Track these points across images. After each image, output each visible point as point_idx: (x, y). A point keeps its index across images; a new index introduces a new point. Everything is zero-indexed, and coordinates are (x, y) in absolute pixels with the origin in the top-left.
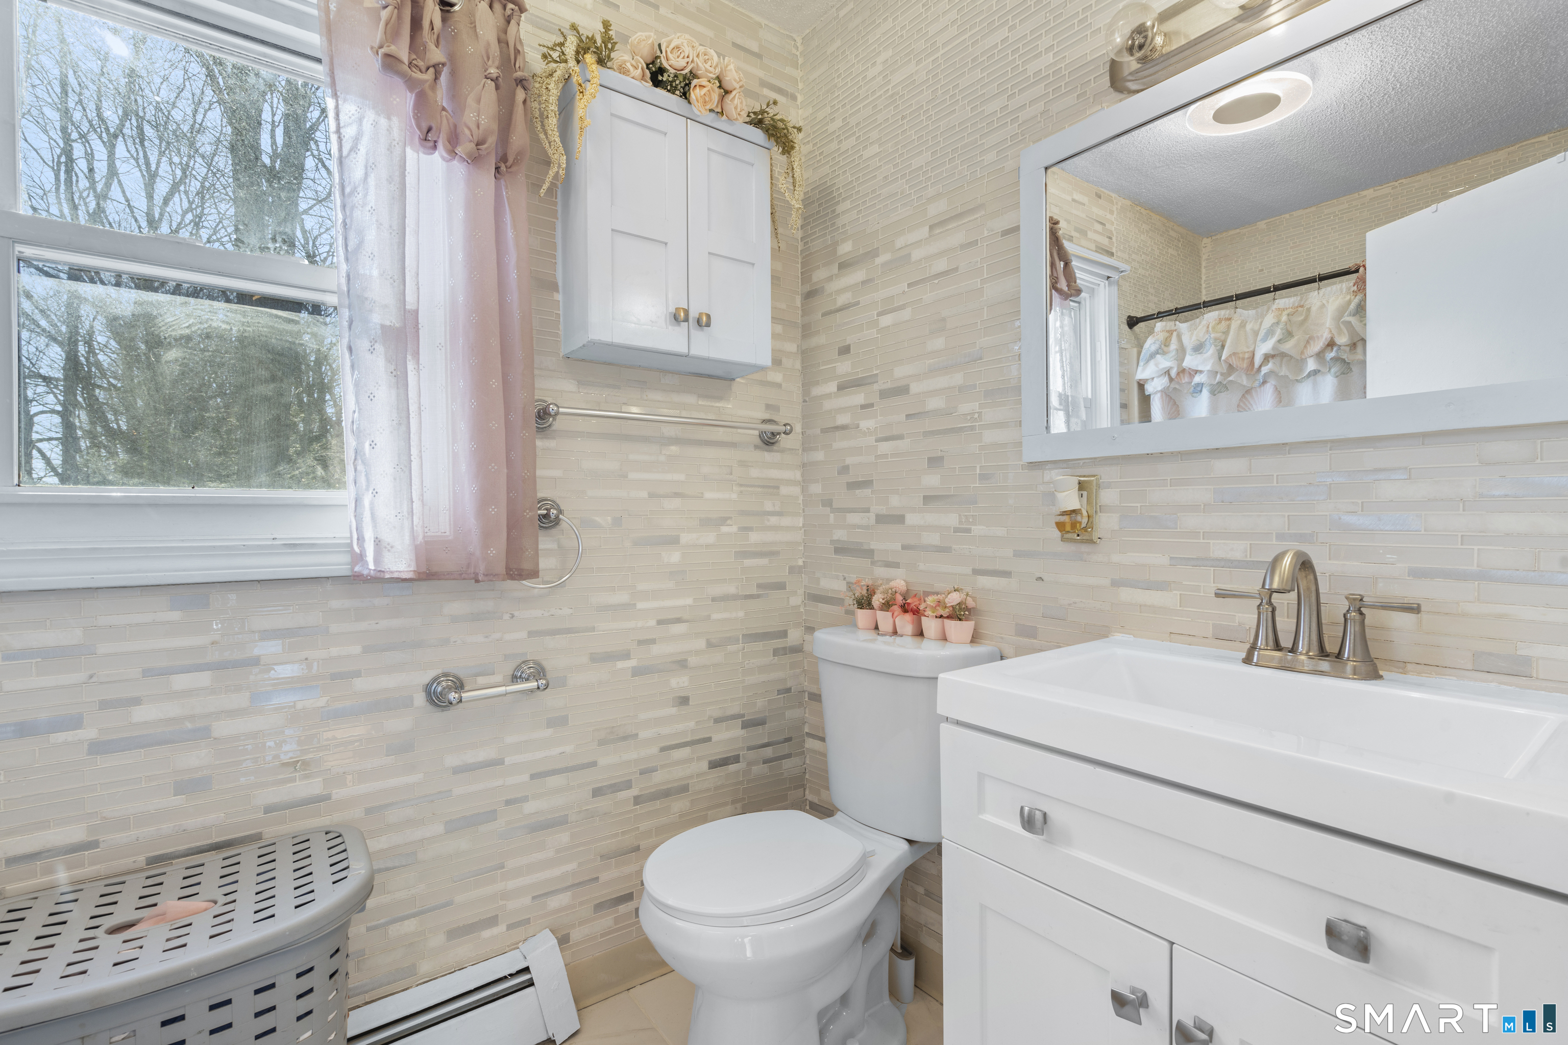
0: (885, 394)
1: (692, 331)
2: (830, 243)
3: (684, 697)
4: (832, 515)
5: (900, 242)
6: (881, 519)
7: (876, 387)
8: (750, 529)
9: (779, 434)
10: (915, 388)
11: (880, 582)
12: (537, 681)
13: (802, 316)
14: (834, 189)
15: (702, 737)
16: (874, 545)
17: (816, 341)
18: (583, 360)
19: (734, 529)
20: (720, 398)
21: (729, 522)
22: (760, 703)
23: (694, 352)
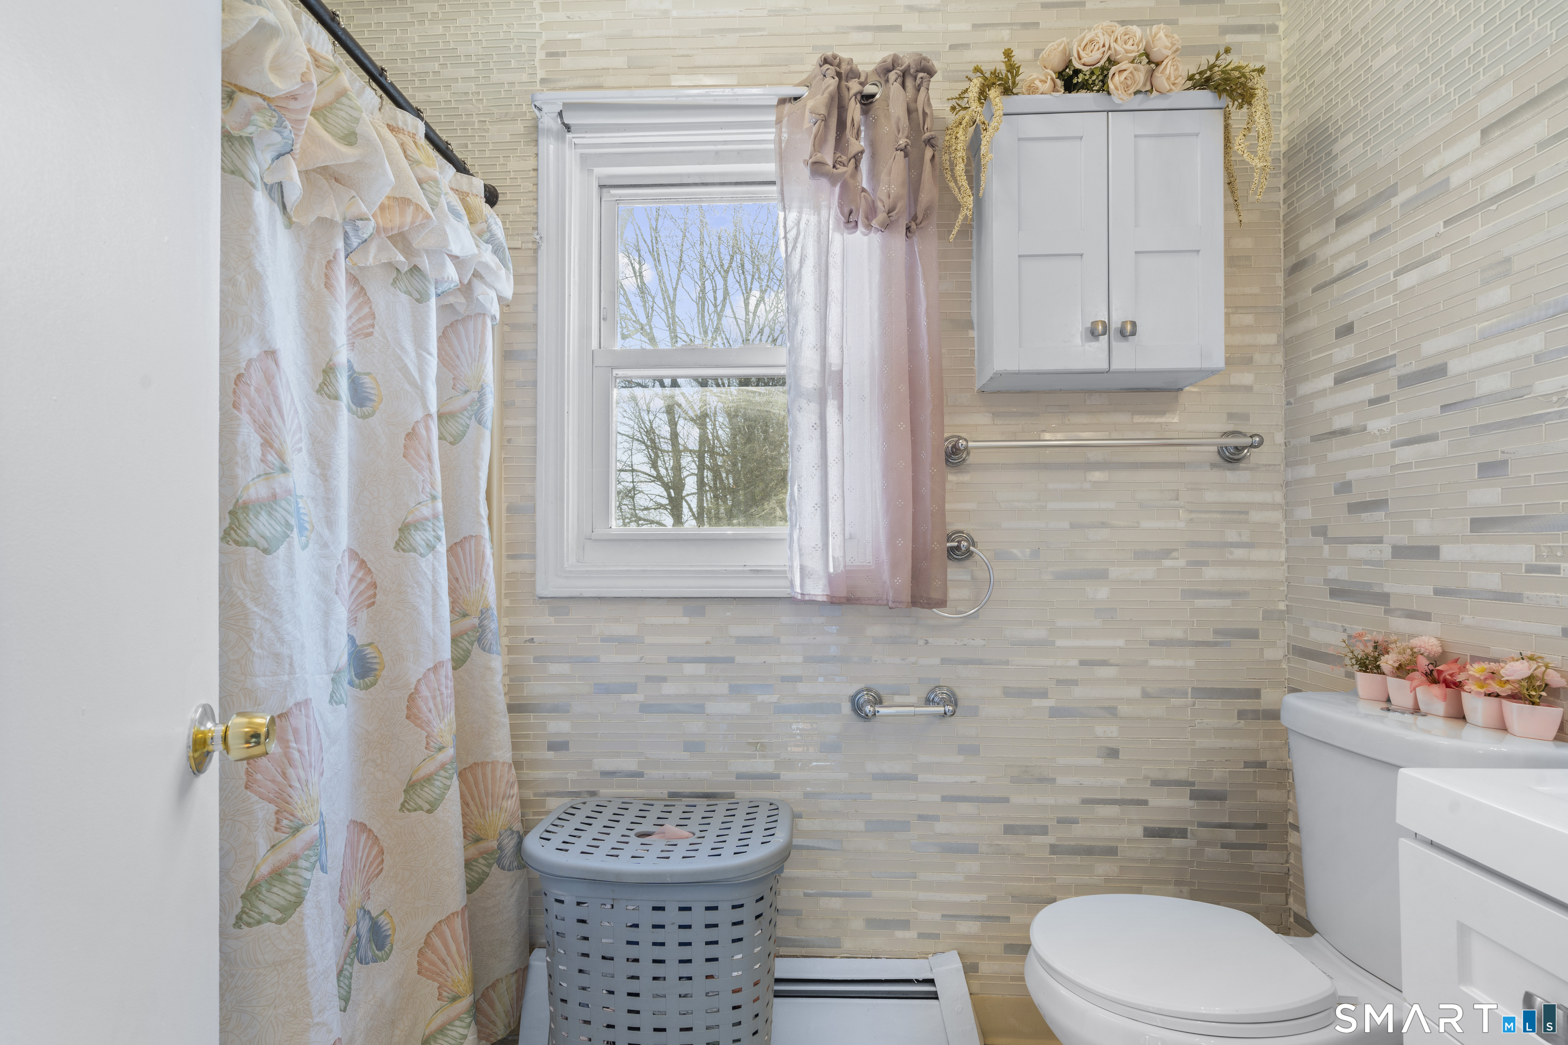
0: (1405, 381)
1: (1114, 344)
2: (1323, 195)
3: (1112, 749)
4: (1326, 547)
5: (1431, 167)
6: (1399, 552)
7: (1392, 373)
8: (1205, 564)
9: (1244, 448)
10: (1455, 366)
11: (1393, 638)
12: (944, 706)
13: (1285, 298)
14: (1330, 124)
15: (1136, 797)
16: (1388, 588)
17: (1302, 326)
18: (998, 392)
19: (1181, 563)
20: (1163, 413)
21: (1175, 554)
22: (1218, 773)
23: (1114, 367)
